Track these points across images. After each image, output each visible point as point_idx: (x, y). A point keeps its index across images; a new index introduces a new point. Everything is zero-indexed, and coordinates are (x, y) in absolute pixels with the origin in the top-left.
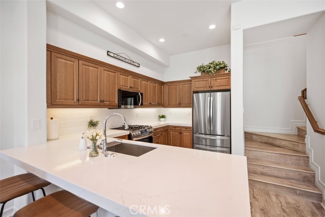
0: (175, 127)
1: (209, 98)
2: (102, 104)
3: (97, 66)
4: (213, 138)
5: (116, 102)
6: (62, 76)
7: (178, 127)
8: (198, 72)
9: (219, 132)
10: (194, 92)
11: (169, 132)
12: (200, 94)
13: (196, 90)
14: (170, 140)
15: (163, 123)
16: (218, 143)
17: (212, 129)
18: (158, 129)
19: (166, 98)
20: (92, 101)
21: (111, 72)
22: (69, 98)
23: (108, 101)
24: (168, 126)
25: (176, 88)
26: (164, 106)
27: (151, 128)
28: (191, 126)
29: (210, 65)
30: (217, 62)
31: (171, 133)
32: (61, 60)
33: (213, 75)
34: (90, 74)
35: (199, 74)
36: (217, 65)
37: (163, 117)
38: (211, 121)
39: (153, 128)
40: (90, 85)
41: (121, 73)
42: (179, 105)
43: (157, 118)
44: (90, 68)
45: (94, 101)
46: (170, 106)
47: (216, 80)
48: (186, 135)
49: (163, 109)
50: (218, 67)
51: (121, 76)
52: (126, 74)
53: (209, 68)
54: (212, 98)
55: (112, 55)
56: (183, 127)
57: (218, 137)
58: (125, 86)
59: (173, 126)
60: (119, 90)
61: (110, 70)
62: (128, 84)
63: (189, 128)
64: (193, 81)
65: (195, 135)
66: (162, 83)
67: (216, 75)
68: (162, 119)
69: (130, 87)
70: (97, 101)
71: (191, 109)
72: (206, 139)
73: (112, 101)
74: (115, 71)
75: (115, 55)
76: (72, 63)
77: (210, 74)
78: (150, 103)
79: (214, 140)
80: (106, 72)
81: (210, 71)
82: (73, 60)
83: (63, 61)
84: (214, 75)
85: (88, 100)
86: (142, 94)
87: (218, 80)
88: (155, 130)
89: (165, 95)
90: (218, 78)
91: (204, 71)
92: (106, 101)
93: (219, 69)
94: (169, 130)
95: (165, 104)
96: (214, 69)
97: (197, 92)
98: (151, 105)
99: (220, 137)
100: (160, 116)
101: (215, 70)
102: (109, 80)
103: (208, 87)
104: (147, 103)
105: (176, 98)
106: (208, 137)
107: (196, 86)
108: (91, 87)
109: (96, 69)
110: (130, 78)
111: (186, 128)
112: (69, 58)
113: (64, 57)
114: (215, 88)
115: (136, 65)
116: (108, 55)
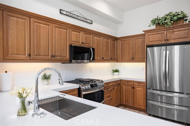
0: (128, 81)
1: (165, 52)
2: (53, 58)
3: (49, 23)
4: (170, 95)
5: (68, 57)
6: (13, 33)
7: (131, 81)
8: (152, 26)
9: (177, 88)
10: (148, 46)
11: (122, 86)
12: (155, 48)
13: (150, 44)
14: (123, 94)
15: (116, 77)
16: (176, 101)
17: (168, 85)
18: (110, 83)
19: (119, 53)
20: (43, 55)
21: (62, 28)
22: (21, 53)
23: (59, 56)
24: (121, 80)
25: (129, 43)
26: (117, 61)
27: (103, 82)
28: (145, 81)
29: (166, 16)
30: (174, 12)
31: (124, 87)
32: (13, 18)
33: (169, 27)
34: (41, 31)
35: (154, 27)
36: (174, 16)
37: (117, 71)
38: (168, 76)
39: (104, 82)
40: (42, 41)
41: (73, 30)
42: (133, 60)
43: (111, 72)
44: (41, 25)
45: (45, 56)
46: (123, 60)
47: (173, 32)
48: (139, 90)
49: (116, 64)
50: (175, 18)
51: (73, 32)
52: (77, 31)
53: (165, 20)
54: (168, 52)
55: (65, 13)
56: (136, 82)
57: (176, 94)
58: (76, 42)
59: (125, 81)
60: (71, 46)
61: (62, 27)
62: (79, 40)
63: (143, 83)
64: (147, 34)
65: (149, 91)
66: (115, 39)
67: (172, 27)
68: (115, 73)
69: (82, 43)
70: (48, 55)
71: (144, 64)
72: (161, 96)
73: (63, 56)
74: (66, 28)
75: (68, 13)
76: (24, 21)
77: (166, 26)
78: (103, 58)
79: (171, 98)
80: (57, 28)
81: (167, 23)
82: (25, 17)
83: (15, 18)
84: (171, 26)
85: (40, 55)
86: (93, 49)
87: (175, 33)
88: (107, 84)
89: (118, 50)
90: (175, 30)
91: (159, 24)
92: (57, 56)
93: (177, 20)
94: (122, 84)
95: (118, 59)
96: (171, 20)
97: (152, 46)
98: (103, 60)
99: (177, 94)
100: (113, 71)
101: (172, 22)
102: (61, 37)
103: (164, 40)
104: (99, 58)
105: (129, 53)
106: (164, 93)
107: (150, 40)
108: (42, 43)
109: (48, 26)
110: (82, 33)
111: (139, 83)
112: (20, 16)
113: (16, 15)
114: (172, 41)
115: (89, 21)
116: (61, 13)
